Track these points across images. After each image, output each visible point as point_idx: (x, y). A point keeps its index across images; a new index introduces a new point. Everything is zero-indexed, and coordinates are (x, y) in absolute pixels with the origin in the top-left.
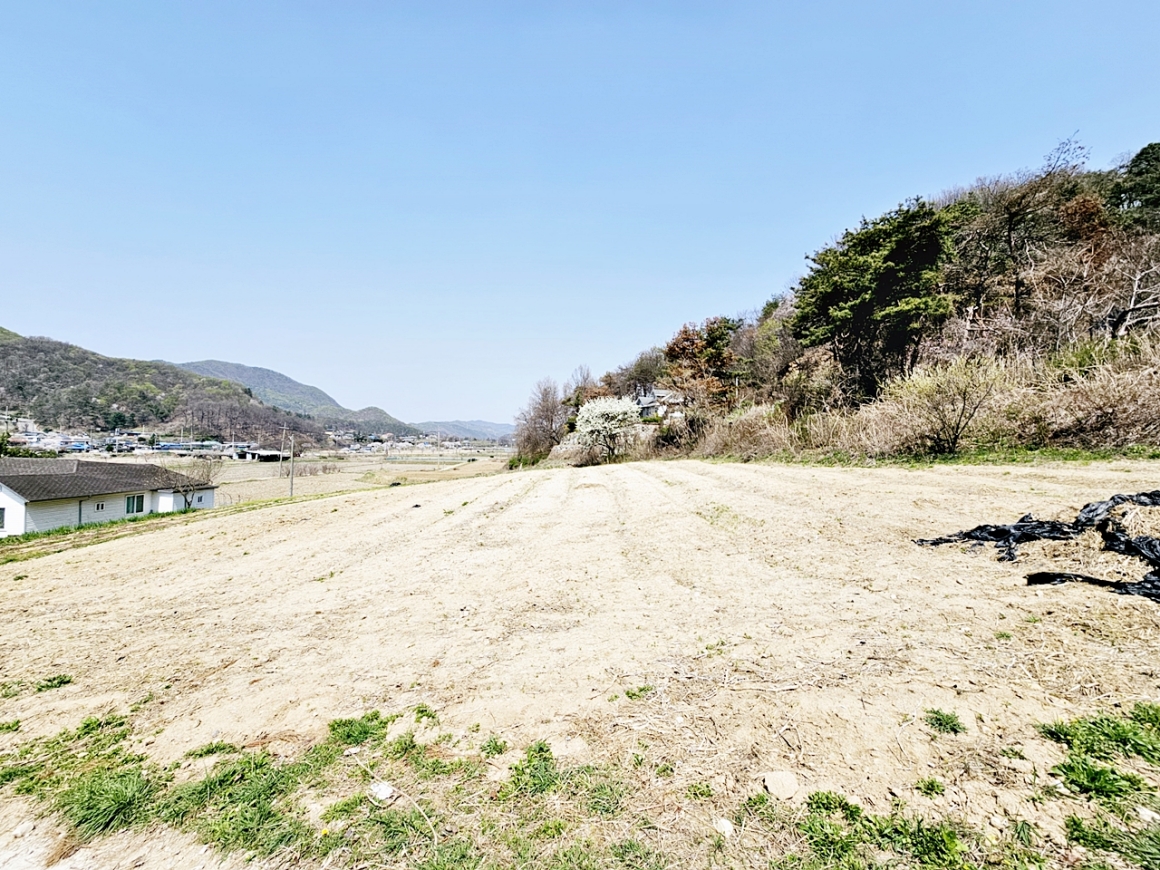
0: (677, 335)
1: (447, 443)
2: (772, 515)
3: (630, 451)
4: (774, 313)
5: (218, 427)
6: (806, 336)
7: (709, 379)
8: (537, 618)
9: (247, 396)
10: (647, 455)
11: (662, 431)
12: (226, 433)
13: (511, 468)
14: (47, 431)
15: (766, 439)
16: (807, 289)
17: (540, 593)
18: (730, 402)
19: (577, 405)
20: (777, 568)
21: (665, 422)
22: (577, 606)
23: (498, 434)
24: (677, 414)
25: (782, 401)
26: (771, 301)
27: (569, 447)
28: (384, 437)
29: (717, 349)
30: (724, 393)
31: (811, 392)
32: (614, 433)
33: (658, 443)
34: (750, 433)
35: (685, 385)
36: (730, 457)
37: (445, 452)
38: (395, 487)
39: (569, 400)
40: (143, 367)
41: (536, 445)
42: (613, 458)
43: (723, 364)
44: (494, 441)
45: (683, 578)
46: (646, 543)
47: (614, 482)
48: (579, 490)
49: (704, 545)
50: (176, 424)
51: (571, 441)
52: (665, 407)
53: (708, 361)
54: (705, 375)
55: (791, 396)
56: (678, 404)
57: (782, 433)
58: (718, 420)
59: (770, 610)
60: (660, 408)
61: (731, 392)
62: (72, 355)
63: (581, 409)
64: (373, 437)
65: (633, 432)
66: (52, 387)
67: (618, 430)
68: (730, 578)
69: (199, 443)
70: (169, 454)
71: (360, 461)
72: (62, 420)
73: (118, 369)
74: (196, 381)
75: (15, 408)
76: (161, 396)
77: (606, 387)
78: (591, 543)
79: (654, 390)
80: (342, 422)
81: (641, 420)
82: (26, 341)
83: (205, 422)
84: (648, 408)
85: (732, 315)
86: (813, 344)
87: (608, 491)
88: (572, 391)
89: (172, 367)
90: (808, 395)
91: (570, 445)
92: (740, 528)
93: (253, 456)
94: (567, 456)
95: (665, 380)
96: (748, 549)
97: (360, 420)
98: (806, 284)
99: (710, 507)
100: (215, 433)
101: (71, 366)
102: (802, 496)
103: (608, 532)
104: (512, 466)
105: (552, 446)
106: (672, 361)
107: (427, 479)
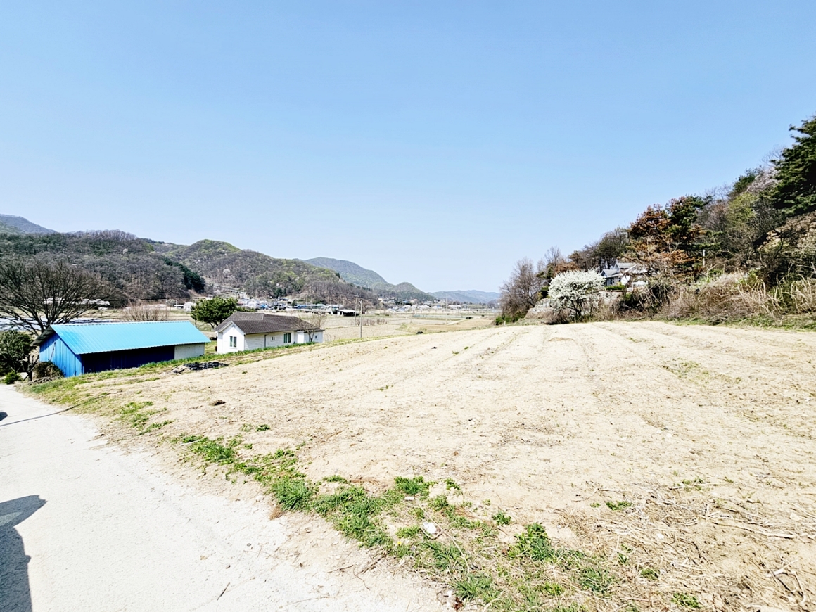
0: (641, 216)
1: (452, 306)
2: (749, 374)
3: (594, 313)
4: (749, 187)
5: (323, 296)
6: (789, 206)
7: (675, 252)
8: (526, 434)
9: (337, 277)
10: (611, 316)
11: (625, 297)
12: (327, 299)
13: (497, 324)
14: (251, 298)
15: (740, 303)
16: (791, 159)
17: (526, 416)
18: (697, 271)
19: (549, 278)
20: (759, 423)
21: (628, 289)
22: (557, 429)
23: (487, 300)
24: (641, 283)
25: (759, 268)
26: (745, 175)
27: (542, 309)
28: (412, 302)
29: (683, 225)
30: (689, 264)
31: (795, 258)
32: (580, 298)
33: (622, 307)
34: (720, 299)
35: (650, 258)
36: (696, 319)
37: (451, 312)
38: (420, 335)
39: (542, 274)
40: (290, 263)
41: (516, 307)
42: (579, 318)
43: (690, 238)
44: (484, 304)
45: (653, 420)
46: (615, 387)
47: (582, 337)
48: (552, 342)
49: (672, 395)
50: (304, 294)
51: (544, 305)
52: (628, 278)
53: (672, 236)
54: (670, 249)
55: (770, 264)
56: (642, 274)
57: (760, 298)
58: (682, 287)
59: (753, 461)
60: (624, 278)
61: (698, 262)
62: (260, 258)
63: (553, 280)
64: (405, 302)
65: (598, 298)
66: (252, 275)
67: (585, 296)
68: (704, 426)
69: (315, 305)
70: (301, 311)
71: (399, 316)
72: (256, 292)
73: (279, 265)
74: (313, 269)
75: (239, 287)
76: (297, 279)
77: (574, 263)
78: (566, 383)
79: (617, 264)
80: (388, 292)
81: (605, 288)
82: (243, 252)
83: (317, 293)
84: (611, 278)
85: (700, 193)
86: (799, 212)
87: (577, 344)
88: (545, 267)
89: (302, 262)
90: (792, 262)
91: (543, 307)
92: (711, 383)
93: (341, 312)
94: (540, 316)
95: (628, 255)
96: (723, 403)
97: (399, 291)
98: (790, 155)
99: (678, 362)
100: (322, 299)
101: (260, 264)
102: (785, 358)
103: (579, 376)
104: (498, 323)
105: (528, 308)
106: (636, 238)
107: (439, 330)
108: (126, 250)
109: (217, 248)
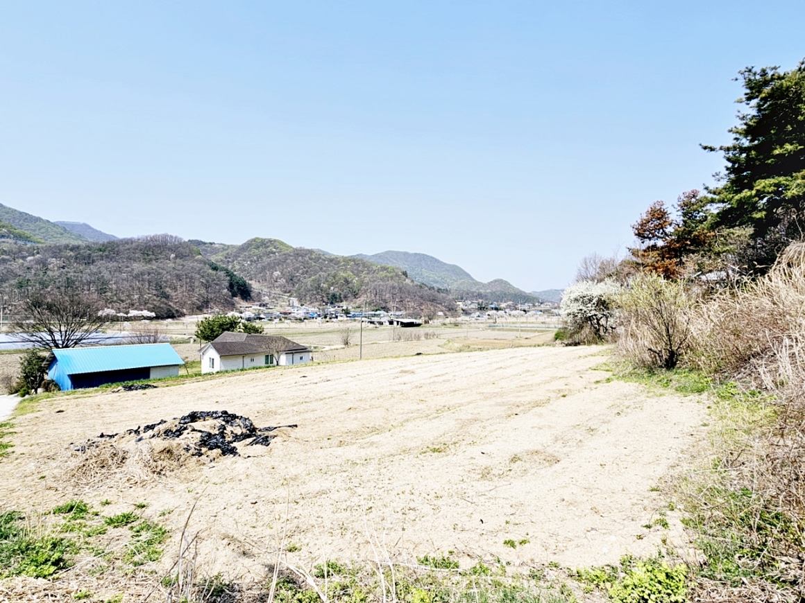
5: (385, 300)
9: (404, 277)
12: (391, 304)
28: (503, 305)
40: (347, 260)
50: (361, 300)
64: (493, 306)
69: (373, 313)
70: (355, 320)
72: (308, 298)
73: (335, 264)
74: (374, 268)
75: (289, 292)
76: (355, 280)
82: (296, 250)
83: (377, 297)
89: (362, 259)
93: (398, 322)
100: (384, 305)
108: (173, 256)
109: (268, 247)
